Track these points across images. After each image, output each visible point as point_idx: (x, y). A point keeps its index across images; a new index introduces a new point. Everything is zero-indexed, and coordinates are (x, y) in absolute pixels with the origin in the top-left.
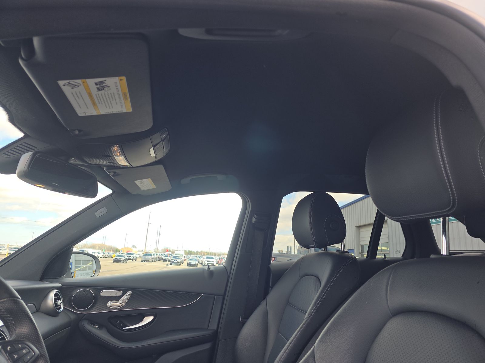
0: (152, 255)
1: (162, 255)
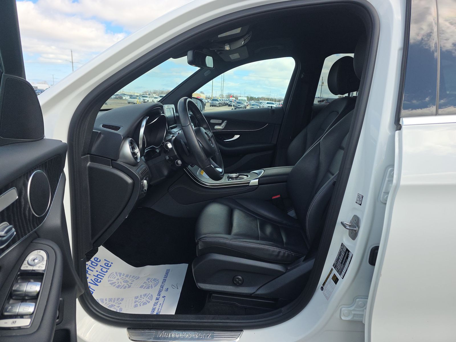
0: (219, 100)
1: (227, 101)
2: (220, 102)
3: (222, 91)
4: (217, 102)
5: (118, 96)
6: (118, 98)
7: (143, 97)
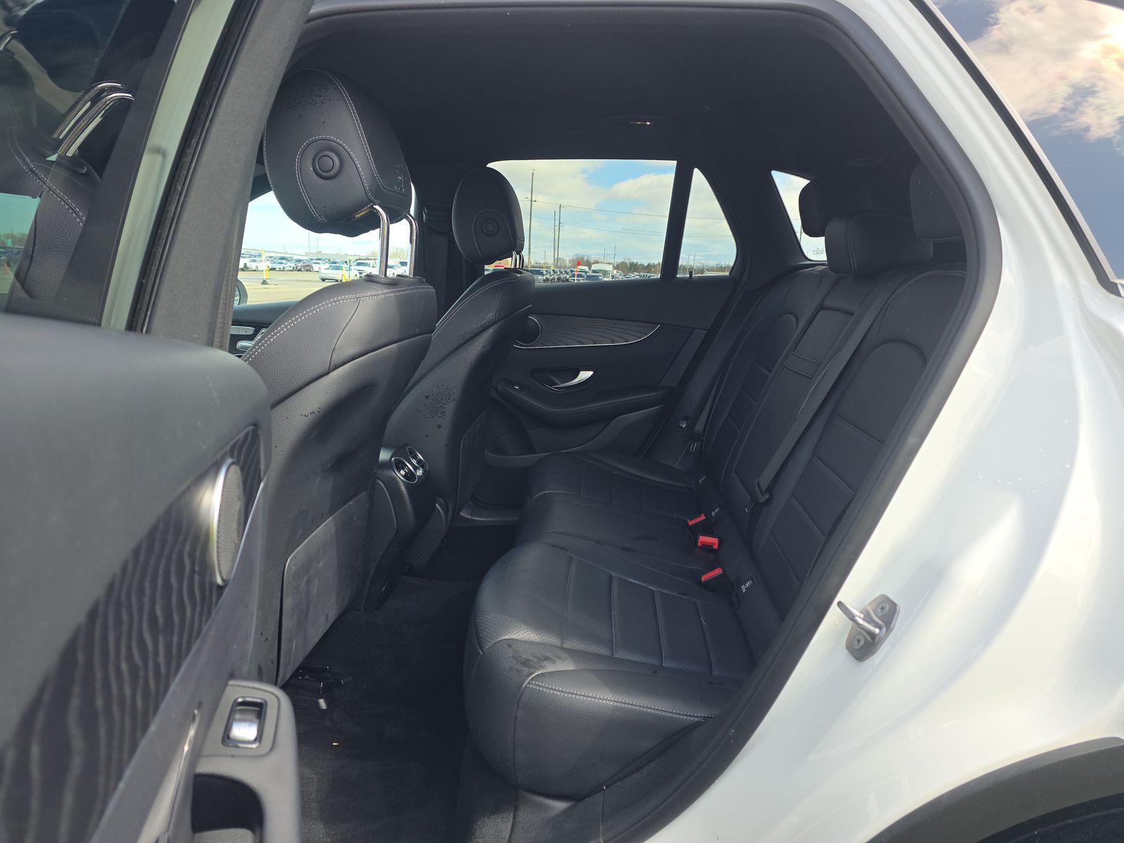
0: (545, 273)
1: (567, 273)
2: (548, 276)
3: (556, 250)
4: (540, 277)
5: (300, 264)
6: (299, 270)
7: (359, 264)
